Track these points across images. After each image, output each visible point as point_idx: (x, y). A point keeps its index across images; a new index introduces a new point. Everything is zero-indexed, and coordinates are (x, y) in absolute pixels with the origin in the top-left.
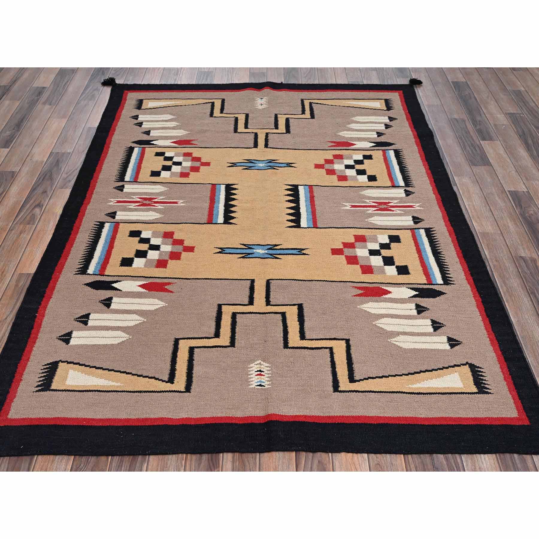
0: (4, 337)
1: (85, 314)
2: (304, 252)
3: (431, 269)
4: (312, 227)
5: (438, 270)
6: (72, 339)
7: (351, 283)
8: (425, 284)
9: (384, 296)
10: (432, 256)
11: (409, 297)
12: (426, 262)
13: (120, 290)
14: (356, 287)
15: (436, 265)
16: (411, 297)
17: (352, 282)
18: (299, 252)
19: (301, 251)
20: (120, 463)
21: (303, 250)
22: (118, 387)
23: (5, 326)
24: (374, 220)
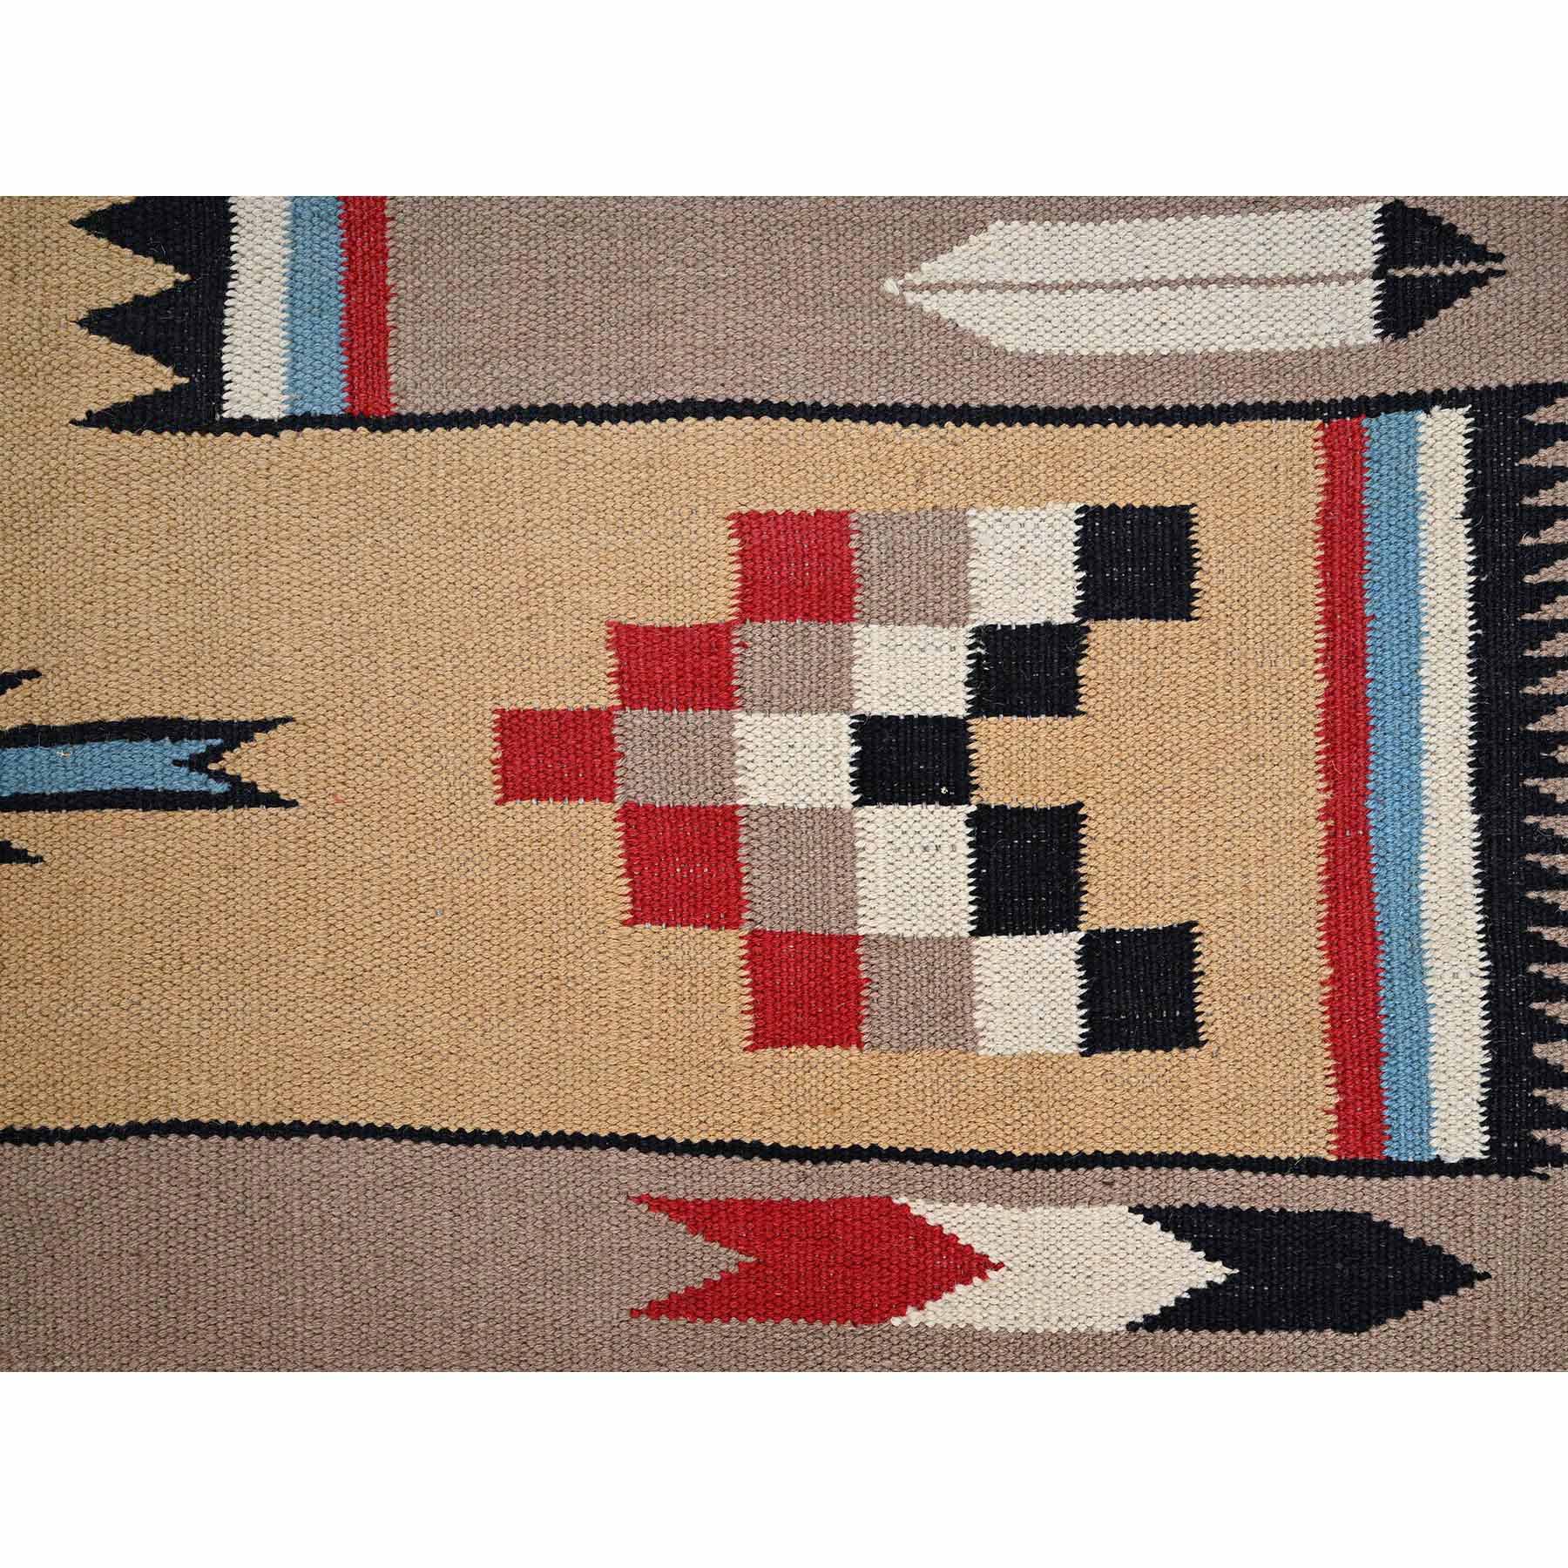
2: (243, 762)
3: (1415, 970)
4: (335, 407)
5: (1478, 987)
7: (634, 1157)
8: (1312, 1167)
9: (913, 1316)
10: (1466, 793)
11: (1132, 1327)
12: (1385, 885)
14: (677, 1209)
15: (1473, 921)
16: (1151, 1323)
17: (649, 1145)
18: (197, 763)
19: (215, 753)
21: (237, 733)
24: (974, 274)
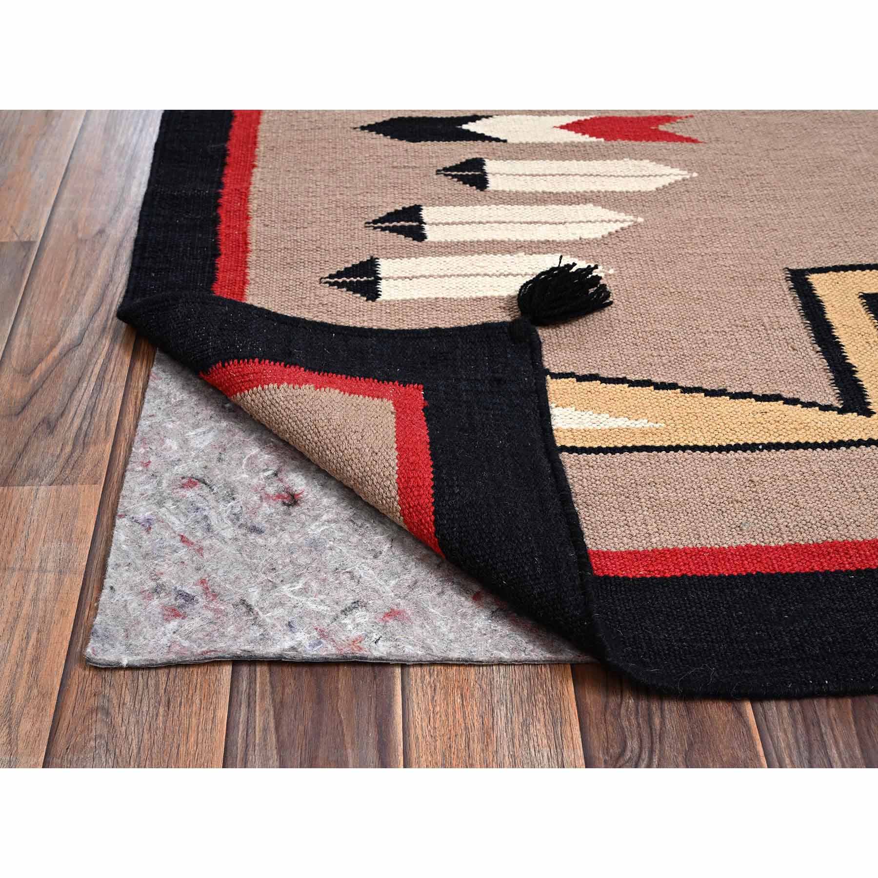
0: (111, 287)
1: (400, 208)
6: (383, 282)
13: (497, 140)
20: (808, 731)
22: (644, 433)
23: (104, 254)
